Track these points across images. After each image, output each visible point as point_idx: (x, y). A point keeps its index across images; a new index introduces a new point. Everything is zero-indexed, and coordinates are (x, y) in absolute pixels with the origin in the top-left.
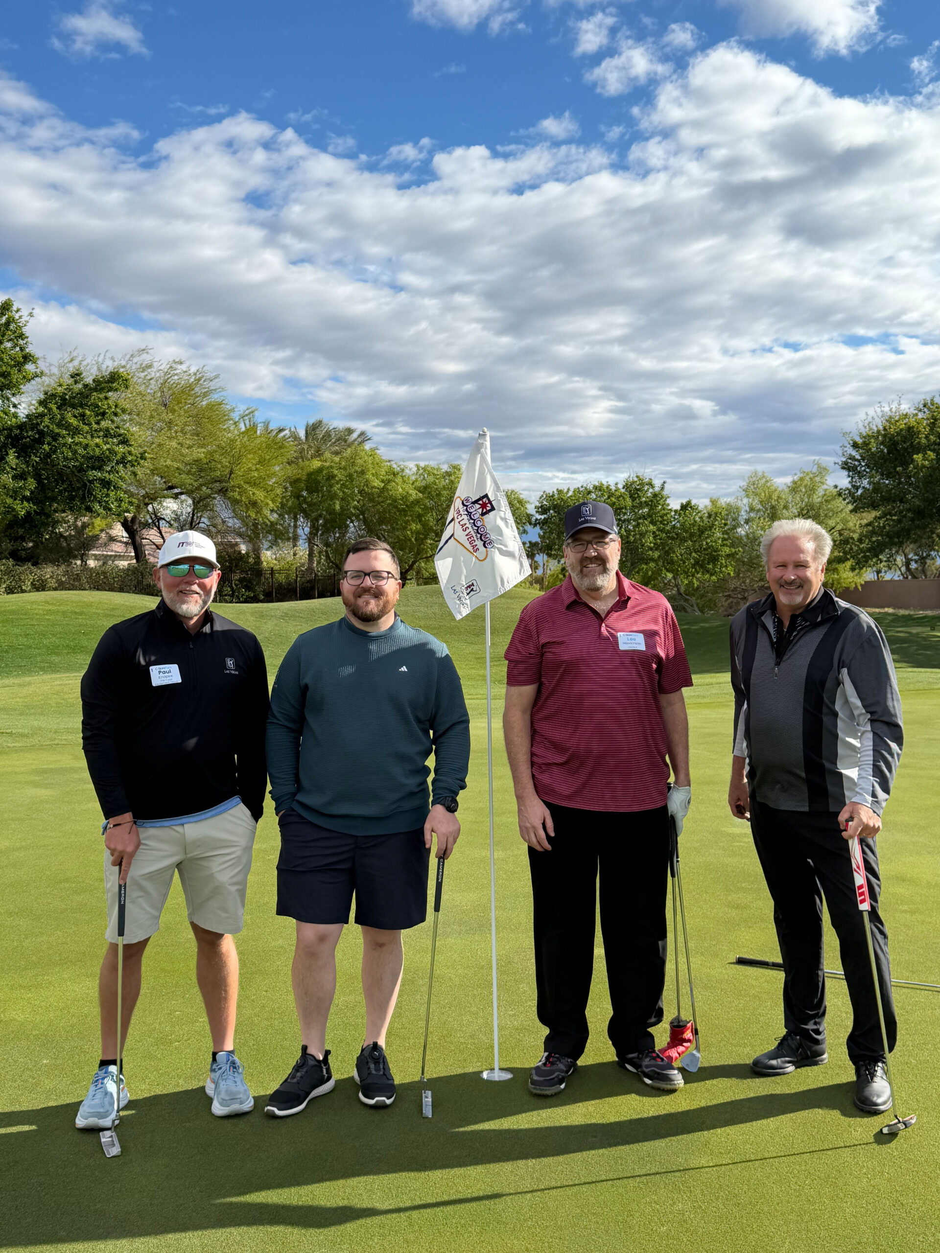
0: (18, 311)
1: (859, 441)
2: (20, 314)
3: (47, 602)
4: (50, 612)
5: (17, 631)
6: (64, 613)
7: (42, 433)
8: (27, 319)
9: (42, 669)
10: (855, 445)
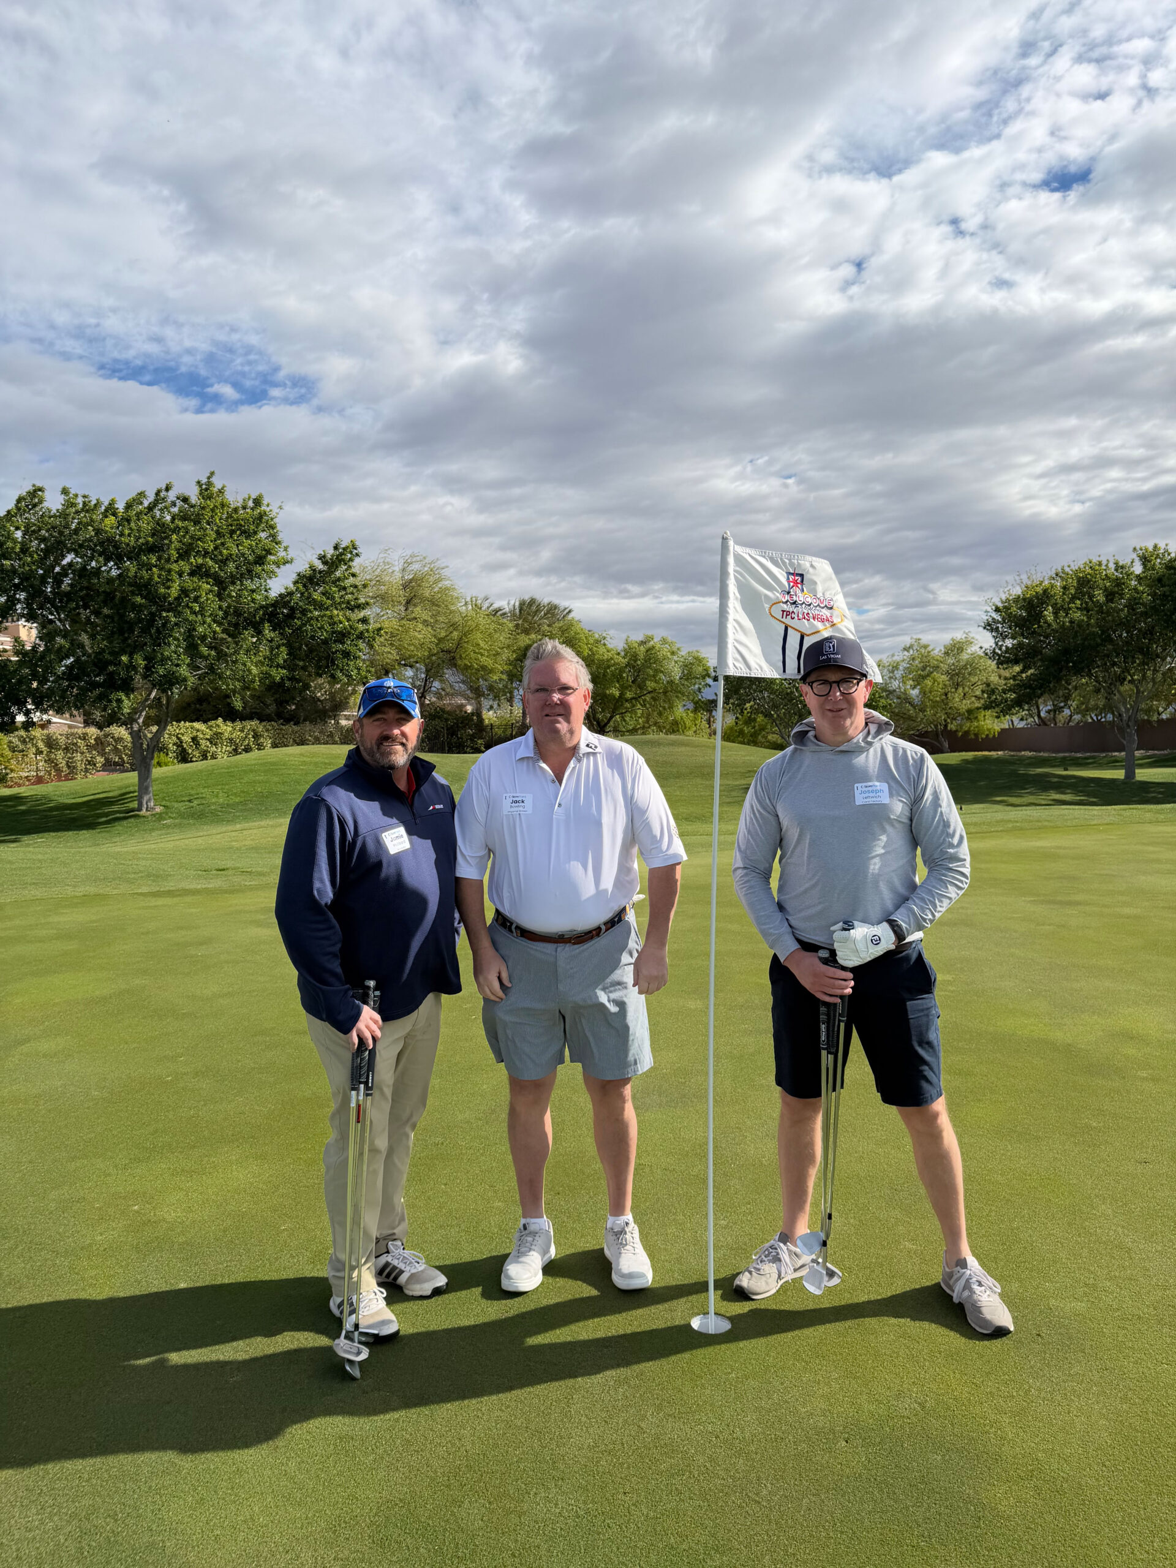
0: (268, 505)
1: (1000, 605)
2: (270, 508)
3: (302, 755)
4: (304, 763)
5: (276, 779)
6: (316, 764)
7: (292, 609)
8: (278, 511)
10: (997, 610)
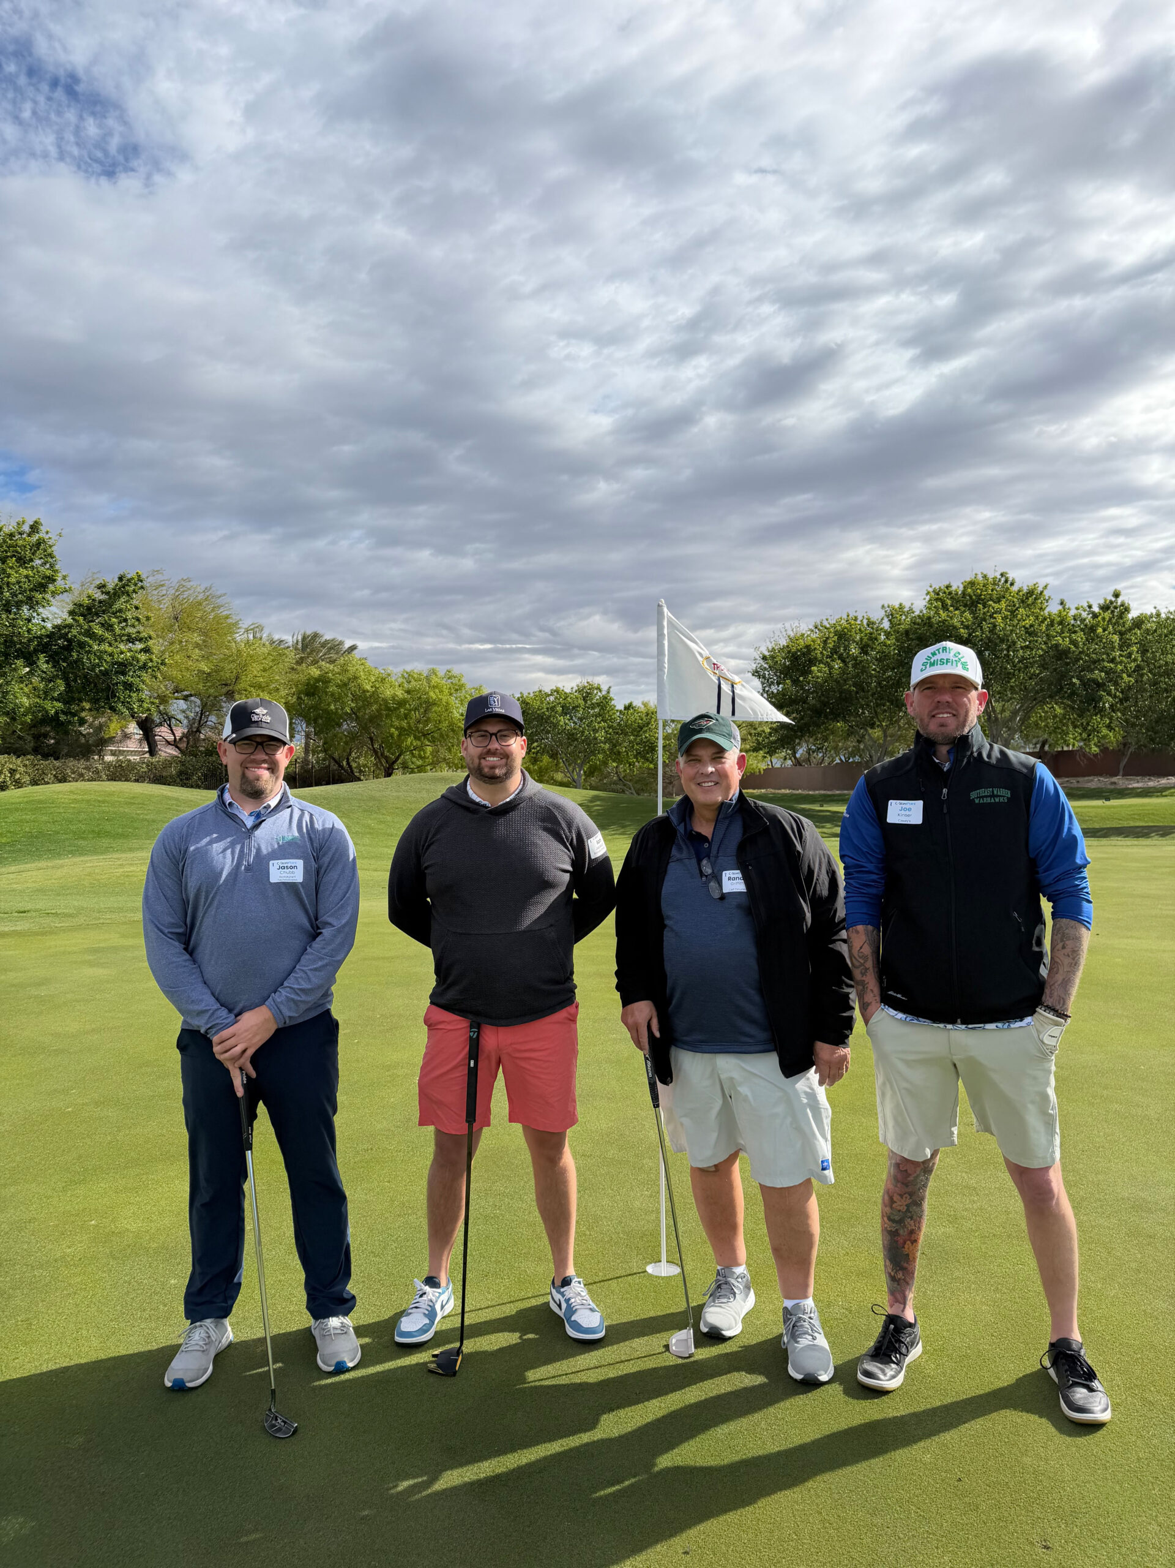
9: (72, 853)
